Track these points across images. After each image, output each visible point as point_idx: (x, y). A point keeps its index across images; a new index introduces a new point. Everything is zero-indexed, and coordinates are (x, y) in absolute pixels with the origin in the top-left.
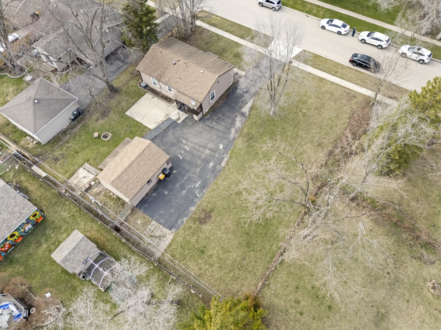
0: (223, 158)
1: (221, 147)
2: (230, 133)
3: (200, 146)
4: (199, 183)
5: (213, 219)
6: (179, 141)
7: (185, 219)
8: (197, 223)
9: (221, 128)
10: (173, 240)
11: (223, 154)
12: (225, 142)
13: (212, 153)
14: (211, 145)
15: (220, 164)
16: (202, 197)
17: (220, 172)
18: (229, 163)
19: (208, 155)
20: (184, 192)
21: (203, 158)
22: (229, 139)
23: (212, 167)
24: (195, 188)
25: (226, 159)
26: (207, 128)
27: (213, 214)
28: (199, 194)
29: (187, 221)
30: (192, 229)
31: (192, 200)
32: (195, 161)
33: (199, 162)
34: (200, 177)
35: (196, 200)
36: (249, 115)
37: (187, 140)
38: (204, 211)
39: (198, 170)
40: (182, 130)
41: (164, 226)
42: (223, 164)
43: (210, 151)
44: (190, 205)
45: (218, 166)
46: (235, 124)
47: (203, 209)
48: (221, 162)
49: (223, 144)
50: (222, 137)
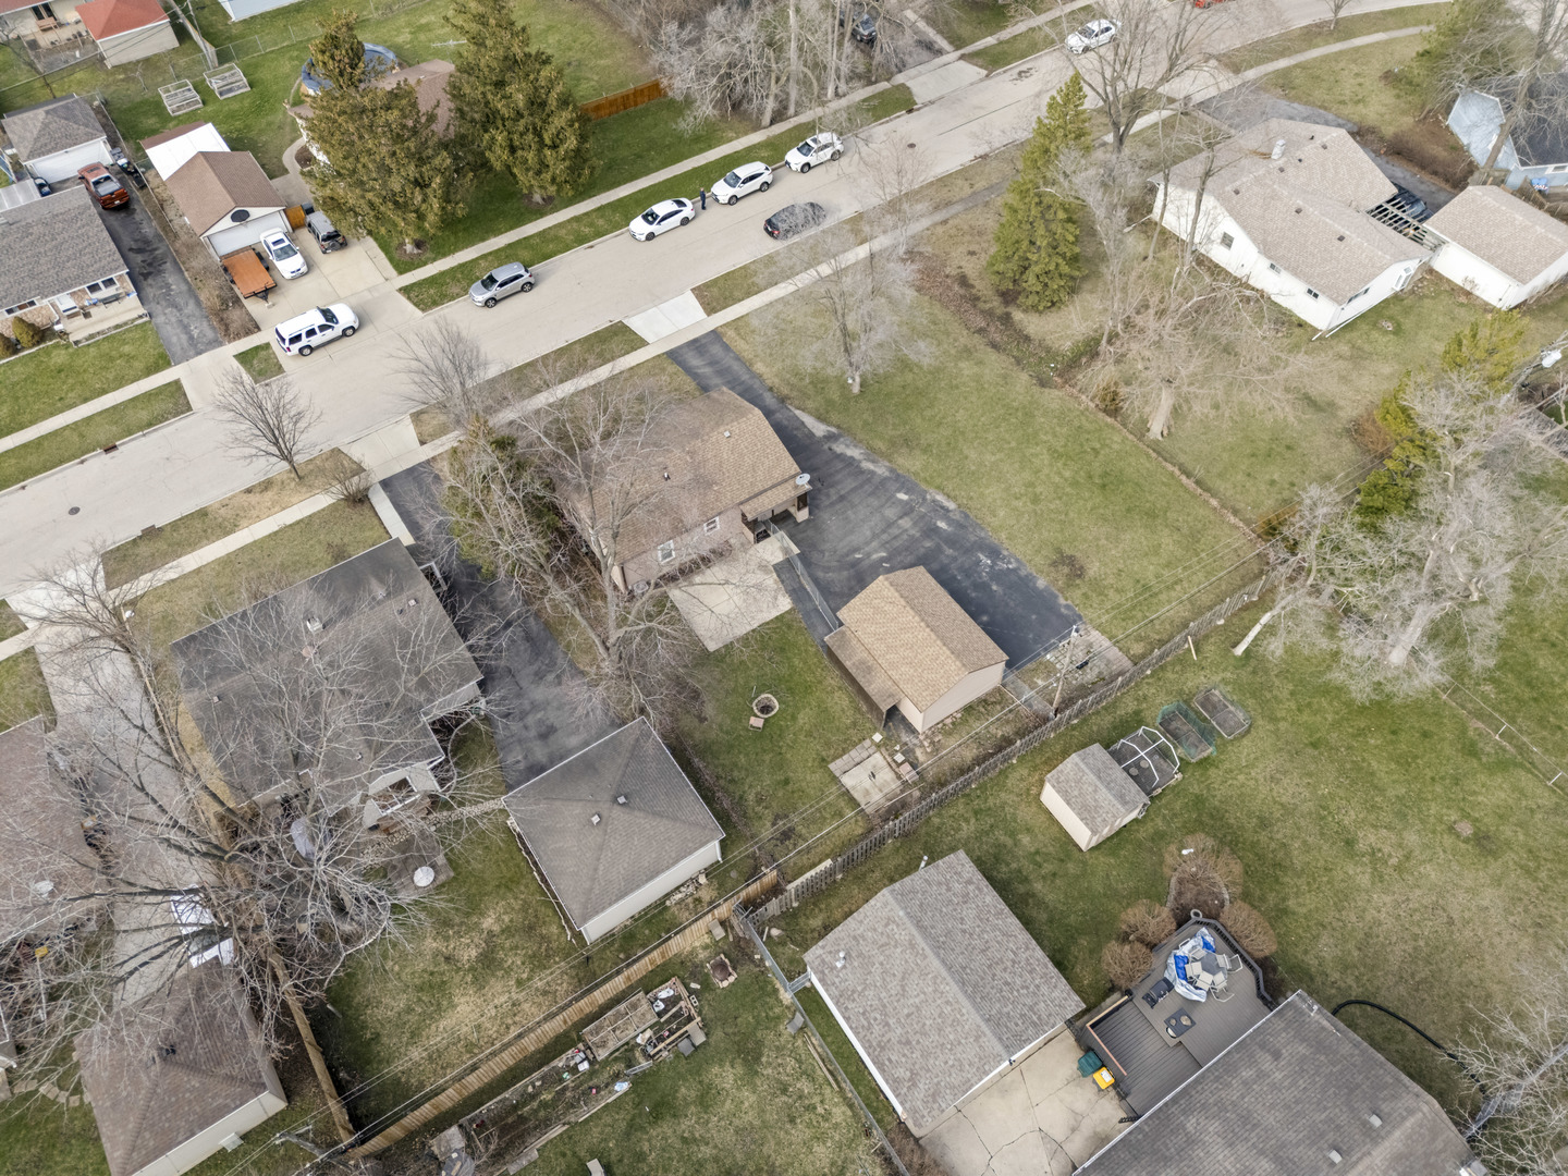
0: (934, 501)
1: (902, 496)
2: (873, 473)
3: (884, 531)
4: (982, 557)
5: (1078, 555)
6: (855, 564)
7: (1062, 601)
8: (1078, 582)
9: (849, 484)
10: (1103, 632)
11: (924, 499)
12: (892, 486)
13: (914, 515)
14: (890, 513)
15: (948, 510)
16: (1017, 560)
17: (967, 516)
18: (952, 494)
19: (915, 524)
20: (994, 587)
21: (918, 535)
22: (886, 479)
23: (949, 525)
24: (991, 567)
25: (940, 498)
26: (838, 507)
27: (1068, 551)
28: (1009, 562)
29: (1066, 599)
30: (1090, 593)
31: (1020, 578)
32: (922, 550)
33: (928, 544)
34: (968, 551)
35: (1023, 573)
36: (838, 427)
37: (857, 550)
38: (1054, 564)
39: (950, 552)
40: (822, 552)
42: (951, 505)
43: (906, 518)
44: (1031, 584)
45: (951, 514)
46: (852, 457)
47: (1050, 565)
48: (942, 507)
49: (899, 491)
50: (877, 488)
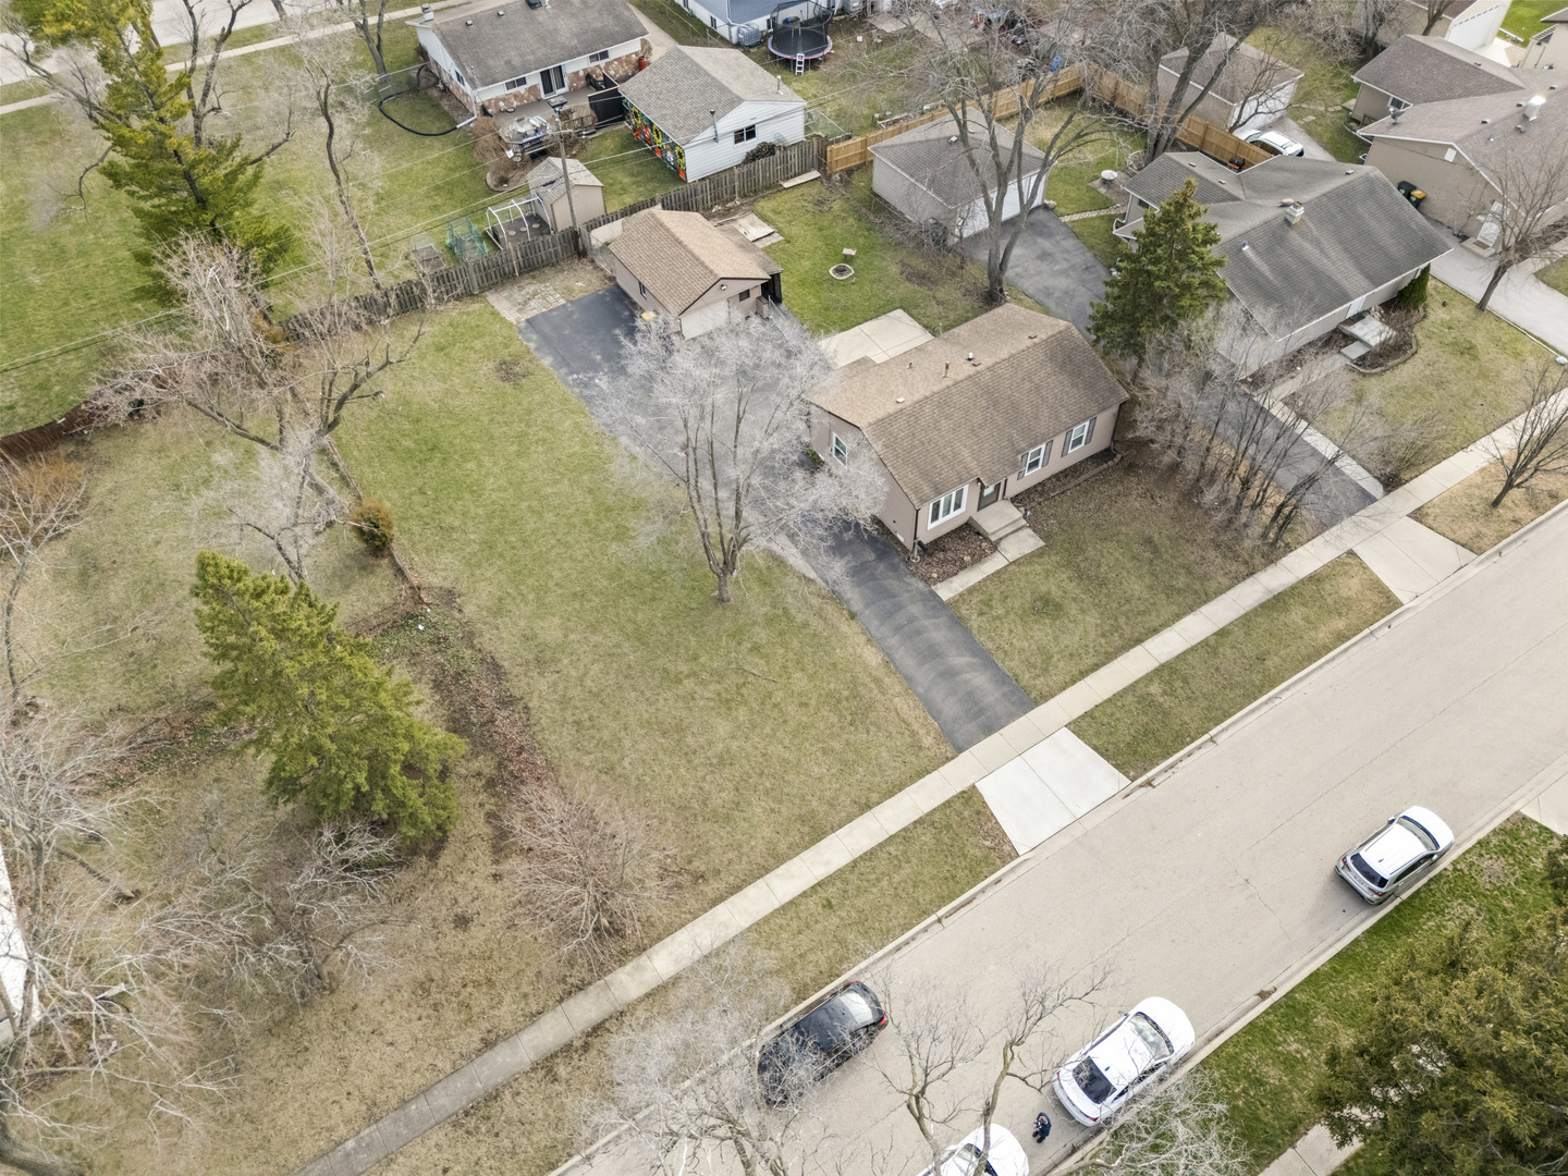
5: (496, 381)
7: (532, 344)
8: (507, 358)
10: (503, 320)
20: (599, 357)
27: (508, 383)
29: (526, 345)
41: (543, 314)
44: (561, 359)
